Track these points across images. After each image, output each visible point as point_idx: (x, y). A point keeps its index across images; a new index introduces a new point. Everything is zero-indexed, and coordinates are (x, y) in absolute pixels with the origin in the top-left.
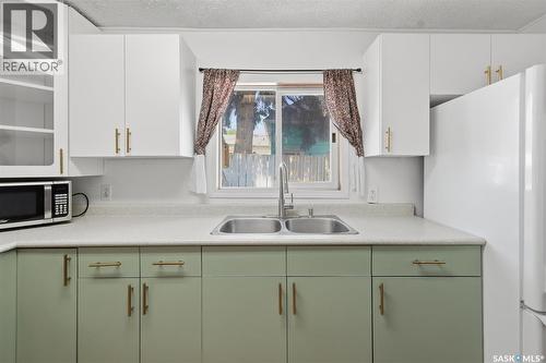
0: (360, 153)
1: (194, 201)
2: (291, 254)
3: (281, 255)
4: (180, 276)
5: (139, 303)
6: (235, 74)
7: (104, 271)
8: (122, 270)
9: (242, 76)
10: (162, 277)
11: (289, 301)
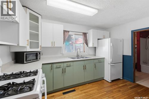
0: (88, 46)
2: (85, 61)
3: (83, 62)
4: (70, 66)
5: (64, 71)
6: (69, 31)
7: (58, 67)
8: (61, 66)
9: (70, 32)
10: (67, 66)
11: (85, 68)
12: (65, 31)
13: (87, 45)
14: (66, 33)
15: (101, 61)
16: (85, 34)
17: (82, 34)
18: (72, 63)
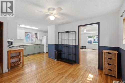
1: (23, 43)
3: (34, 45)
8: (24, 47)
9: (28, 33)
10: (27, 47)
11: (35, 48)
12: (25, 32)
13: (37, 38)
14: (26, 33)
15: (43, 45)
16: (36, 34)
17: (34, 34)
18: (29, 46)
